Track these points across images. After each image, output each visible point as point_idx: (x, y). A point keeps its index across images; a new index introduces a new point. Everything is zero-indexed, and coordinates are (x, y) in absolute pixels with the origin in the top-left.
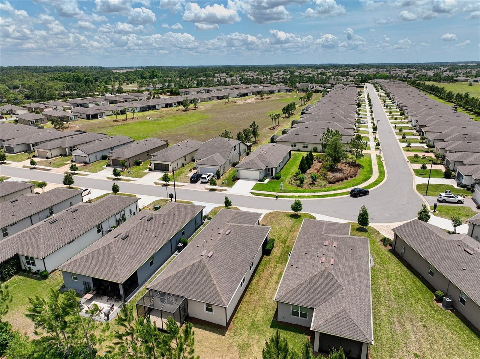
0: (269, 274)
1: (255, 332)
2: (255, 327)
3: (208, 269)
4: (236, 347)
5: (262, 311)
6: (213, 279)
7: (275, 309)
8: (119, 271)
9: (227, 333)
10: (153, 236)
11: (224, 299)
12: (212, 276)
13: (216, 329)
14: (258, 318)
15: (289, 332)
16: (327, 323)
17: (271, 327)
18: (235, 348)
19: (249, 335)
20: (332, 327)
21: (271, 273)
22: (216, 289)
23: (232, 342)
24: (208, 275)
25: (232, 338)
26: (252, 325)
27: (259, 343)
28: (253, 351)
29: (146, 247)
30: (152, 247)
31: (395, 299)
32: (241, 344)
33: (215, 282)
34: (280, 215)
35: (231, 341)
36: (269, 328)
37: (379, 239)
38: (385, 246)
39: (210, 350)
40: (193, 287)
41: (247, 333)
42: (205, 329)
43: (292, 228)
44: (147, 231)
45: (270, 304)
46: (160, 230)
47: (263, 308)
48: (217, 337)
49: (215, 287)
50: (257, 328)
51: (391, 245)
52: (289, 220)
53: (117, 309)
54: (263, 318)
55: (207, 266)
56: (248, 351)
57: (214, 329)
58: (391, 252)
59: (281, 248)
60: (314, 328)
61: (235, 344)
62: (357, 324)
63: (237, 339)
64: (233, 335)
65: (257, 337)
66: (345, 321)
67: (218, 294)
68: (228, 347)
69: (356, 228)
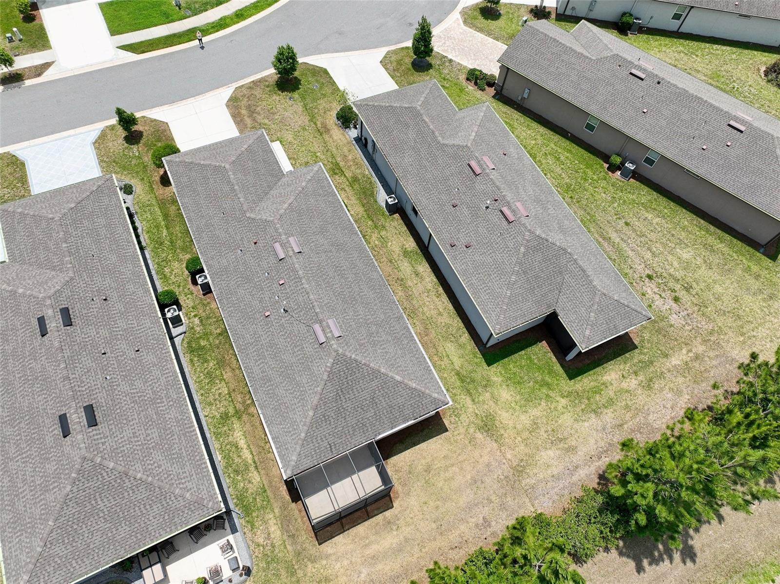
0: (389, 264)
1: (476, 388)
2: (468, 380)
3: (365, 364)
4: (479, 434)
5: (449, 345)
6: (390, 374)
7: (465, 329)
8: (188, 495)
9: (446, 422)
10: (133, 355)
11: (436, 395)
12: (383, 370)
13: (427, 430)
14: (457, 363)
15: (516, 355)
16: (595, 327)
17: (489, 365)
18: (479, 435)
19: (473, 401)
20: (602, 329)
21: (391, 262)
22: (411, 389)
23: (467, 430)
24: (376, 373)
25: (459, 424)
26: (463, 381)
27: (499, 403)
28: (503, 422)
29: (154, 392)
30: (163, 380)
31: (571, 197)
32: (481, 424)
33: (398, 378)
35: (462, 430)
36: (488, 368)
37: (462, 77)
38: (483, 90)
39: (454, 468)
40: (369, 415)
41: (468, 400)
42: (415, 444)
43: (315, 124)
44: (104, 354)
45: (448, 326)
46: (122, 324)
47: (446, 338)
48: (441, 441)
49: (406, 385)
50: (473, 381)
51: (490, 85)
52: (291, 102)
53: (235, 538)
54: (463, 357)
55: (359, 358)
56: (497, 425)
57: (425, 433)
58: (498, 100)
59: (346, 189)
60: (584, 347)
61: (471, 430)
62: (626, 303)
63: (467, 420)
64: (457, 419)
65: (488, 394)
66: (612, 309)
67: (421, 395)
68: (470, 442)
69: (410, 66)
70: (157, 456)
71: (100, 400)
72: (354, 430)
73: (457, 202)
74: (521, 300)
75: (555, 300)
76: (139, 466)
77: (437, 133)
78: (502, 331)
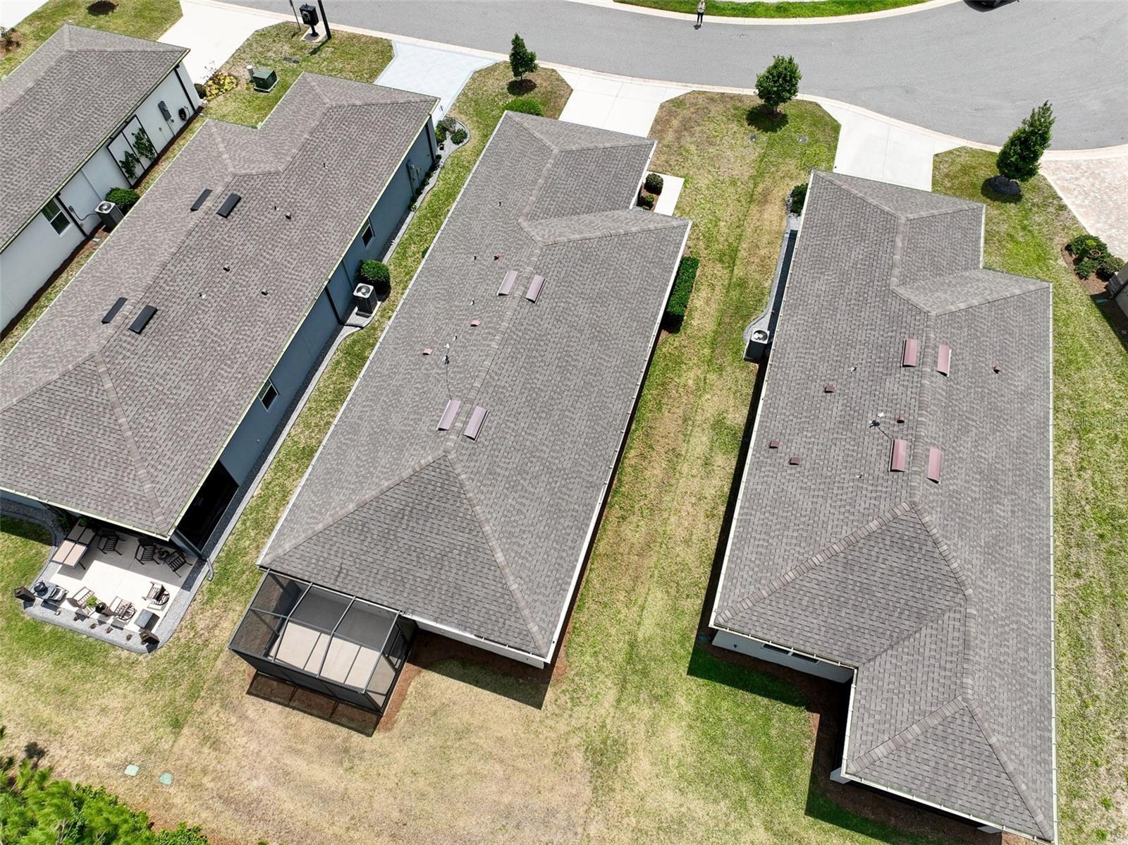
0: (680, 422)
1: (638, 688)
2: (639, 667)
3: (469, 500)
4: (581, 755)
5: (659, 595)
6: (493, 543)
7: (704, 592)
8: (148, 486)
9: (550, 695)
10: (255, 293)
11: (535, 629)
12: (487, 528)
13: (512, 680)
14: (648, 628)
15: (749, 696)
16: (903, 754)
17: (691, 672)
18: (578, 757)
19: (619, 701)
20: (917, 771)
21: (685, 421)
22: (505, 587)
23: (568, 733)
24: (473, 526)
25: (566, 716)
26: (630, 660)
27: (653, 739)
28: (633, 773)
29: (233, 350)
30: (257, 345)
31: (1102, 536)
32: (597, 744)
33: (500, 557)
34: (715, 110)
35: (562, 727)
36: (684, 675)
37: (1062, 240)
38: (1082, 276)
39: (497, 766)
40: (420, 573)
41: (612, 695)
42: (477, 683)
43: (756, 185)
44: (227, 270)
45: (684, 567)
46: (279, 254)
47: (664, 582)
48: (516, 713)
49: (503, 577)
50: (645, 673)
51: (1103, 275)
53: (180, 594)
54: (663, 628)
55: (468, 485)
56: (619, 770)
57: (505, 681)
58: (1099, 306)
59: (717, 288)
60: (853, 769)
61: (574, 740)
62: (1011, 767)
63: (583, 720)
64: (569, 705)
65: (646, 713)
66: (967, 753)
67: (513, 609)
68: (555, 754)
69: (981, 182)
70: (163, 416)
71: (172, 312)
72: (385, 577)
73: (837, 388)
74: (804, 603)
75: (870, 653)
76: (132, 411)
77: (896, 271)
78: (730, 625)
